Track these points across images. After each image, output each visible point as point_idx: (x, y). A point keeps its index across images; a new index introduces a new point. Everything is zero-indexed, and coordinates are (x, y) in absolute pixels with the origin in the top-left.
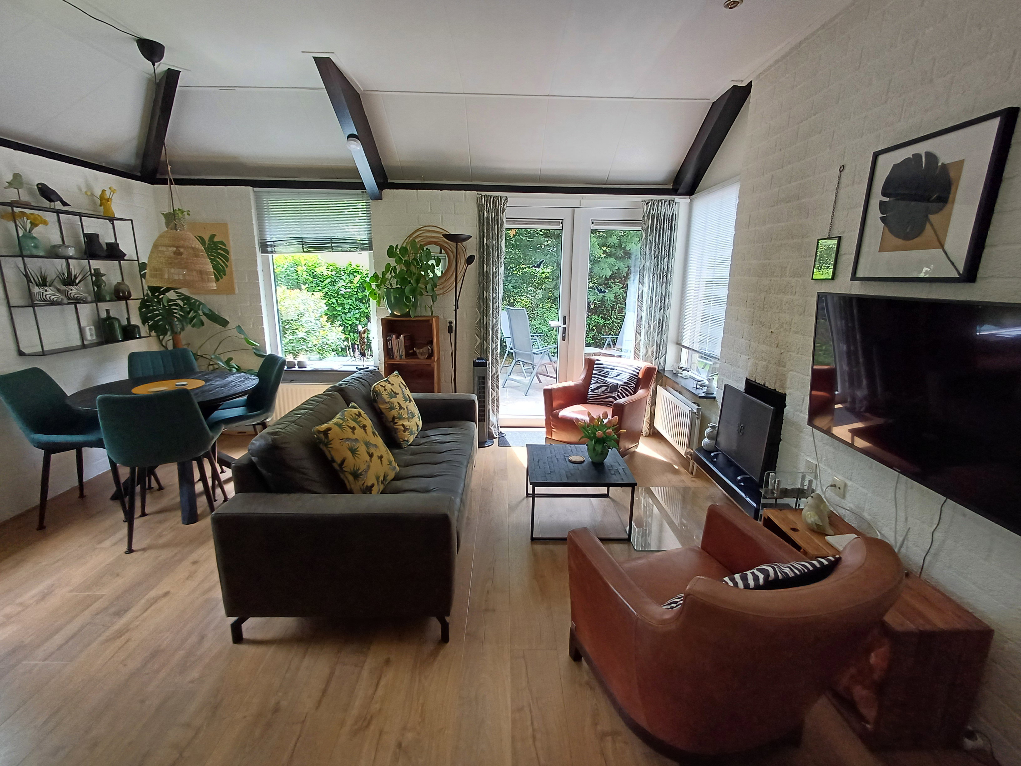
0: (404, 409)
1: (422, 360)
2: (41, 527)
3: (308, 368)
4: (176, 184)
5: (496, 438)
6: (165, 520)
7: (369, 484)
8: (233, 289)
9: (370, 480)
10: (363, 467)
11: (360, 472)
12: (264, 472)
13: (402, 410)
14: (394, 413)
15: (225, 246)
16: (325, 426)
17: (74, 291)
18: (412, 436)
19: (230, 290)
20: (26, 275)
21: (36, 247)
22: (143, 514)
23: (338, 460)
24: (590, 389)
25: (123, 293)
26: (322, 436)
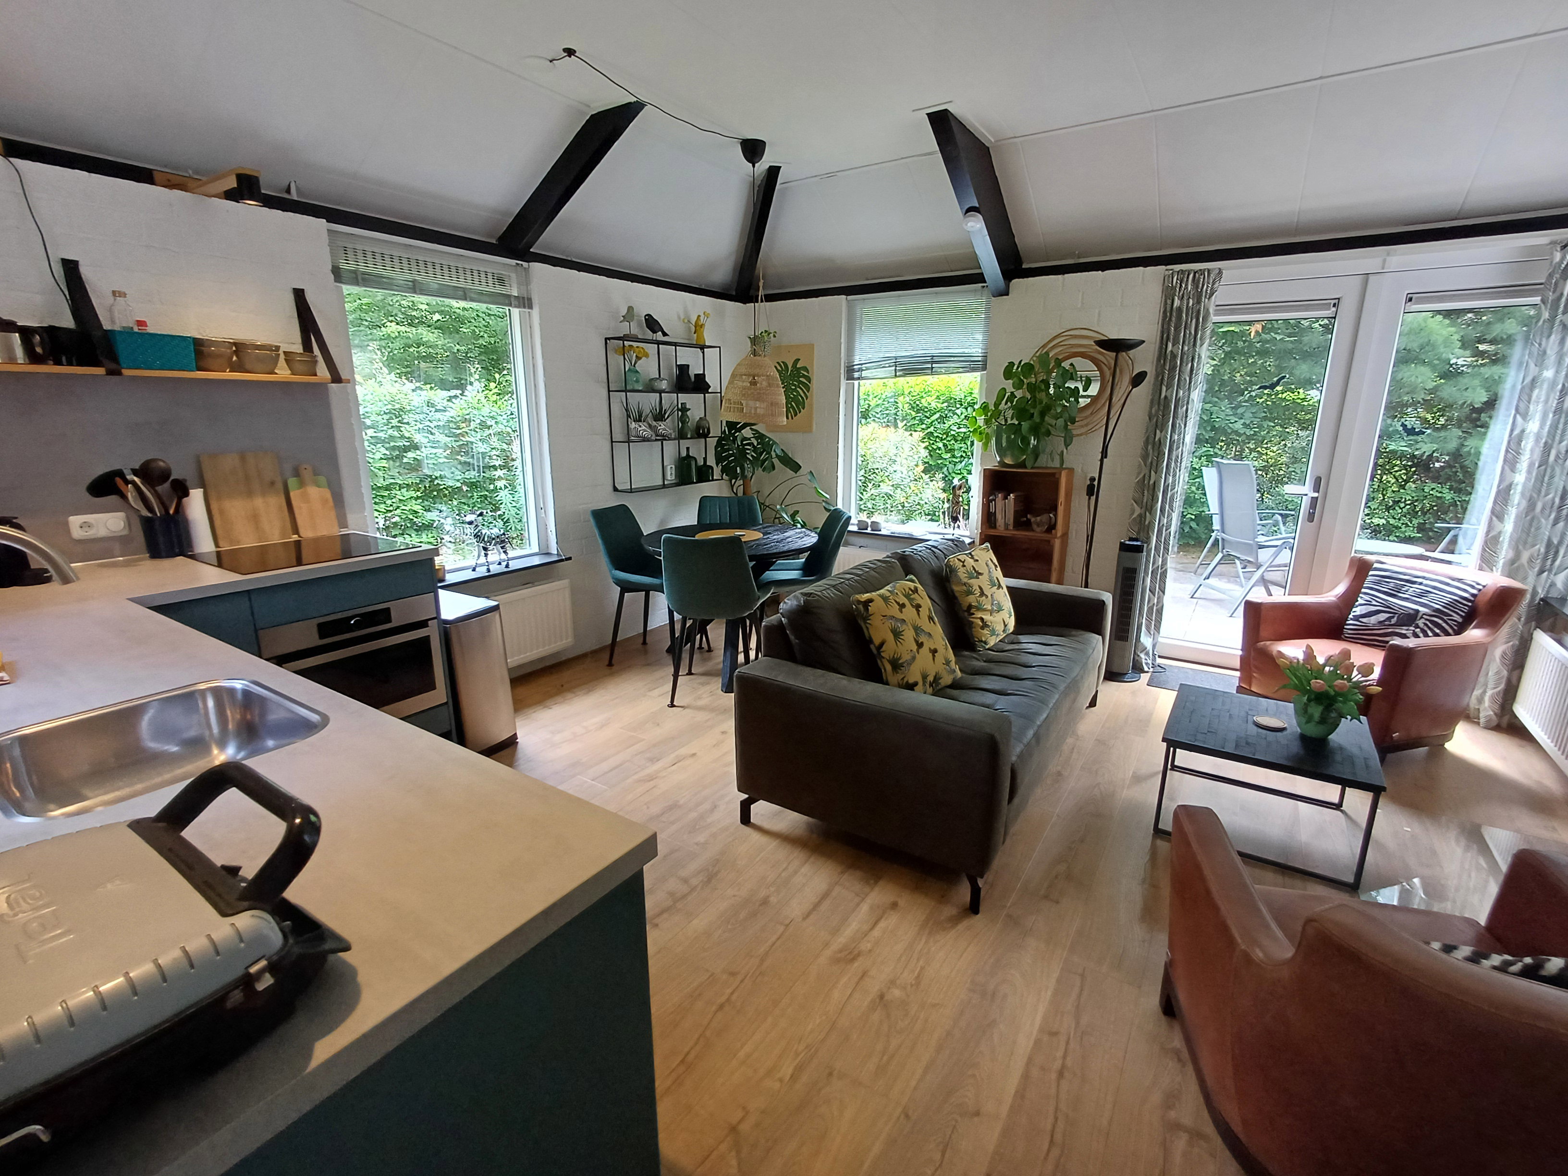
0: (987, 597)
1: (1038, 533)
2: (610, 664)
3: (883, 532)
4: (766, 301)
5: (1147, 672)
6: (708, 683)
7: (911, 681)
8: (811, 426)
9: (914, 676)
10: (906, 657)
11: (900, 662)
12: (792, 637)
13: (984, 597)
14: (972, 599)
15: (808, 373)
16: (866, 596)
17: (662, 427)
18: (994, 637)
19: (807, 429)
20: (627, 410)
21: (637, 381)
22: (690, 673)
23: (877, 642)
24: (1352, 614)
25: (704, 431)
26: (861, 607)
